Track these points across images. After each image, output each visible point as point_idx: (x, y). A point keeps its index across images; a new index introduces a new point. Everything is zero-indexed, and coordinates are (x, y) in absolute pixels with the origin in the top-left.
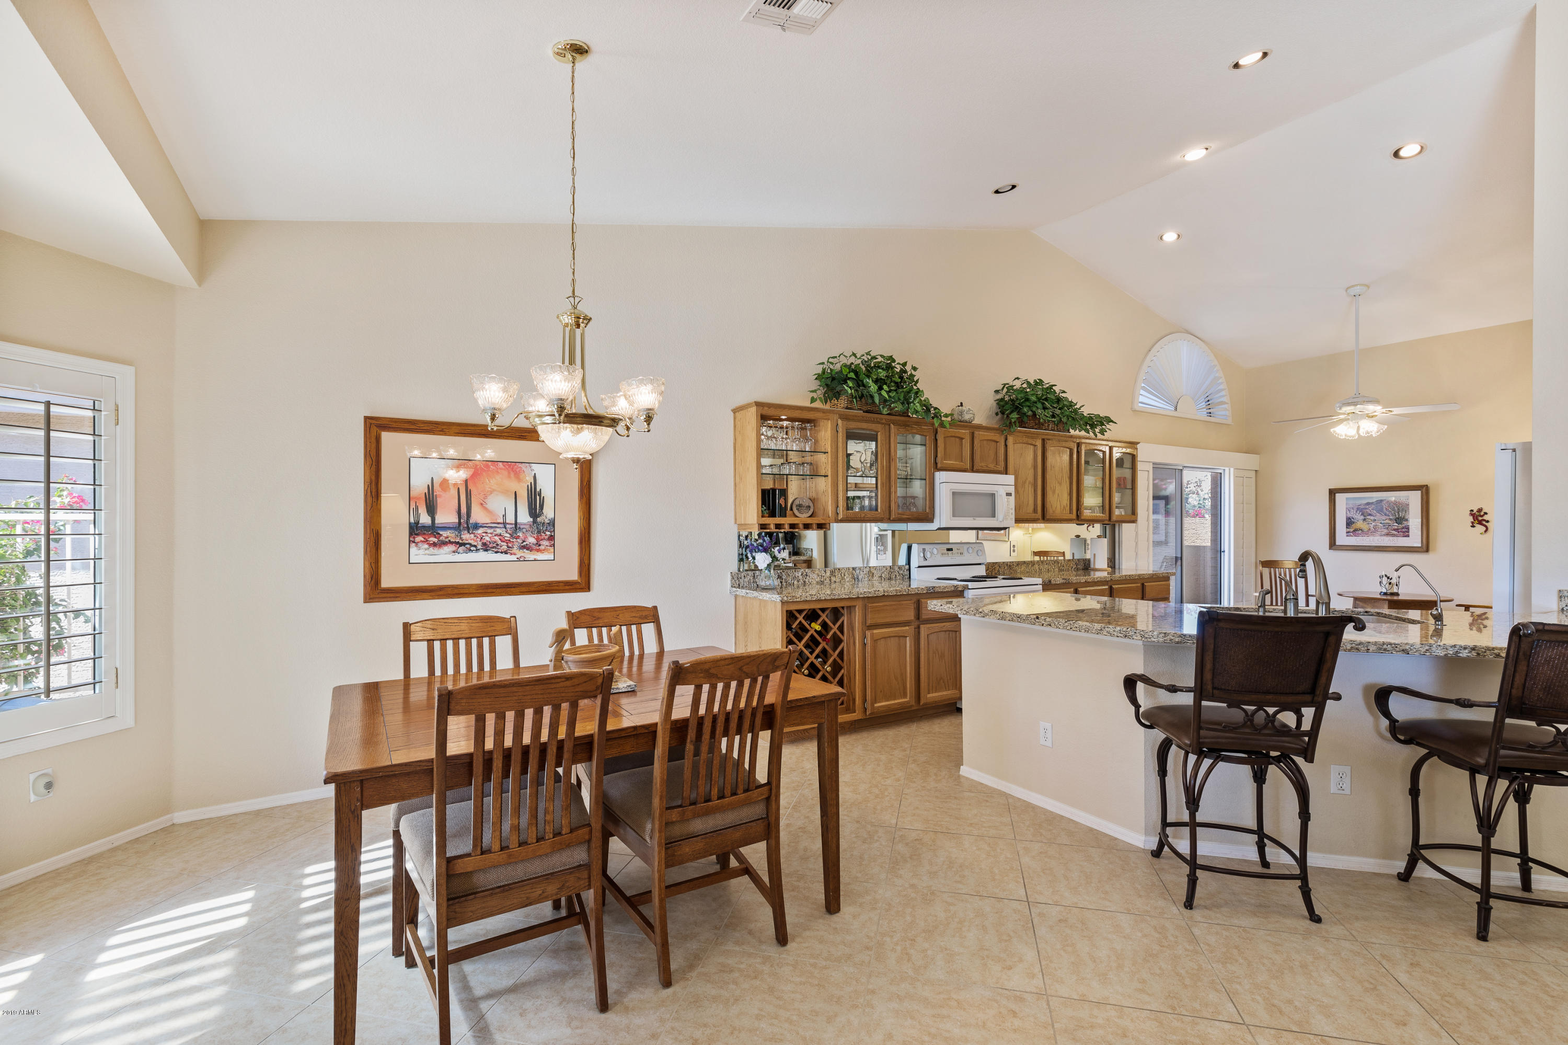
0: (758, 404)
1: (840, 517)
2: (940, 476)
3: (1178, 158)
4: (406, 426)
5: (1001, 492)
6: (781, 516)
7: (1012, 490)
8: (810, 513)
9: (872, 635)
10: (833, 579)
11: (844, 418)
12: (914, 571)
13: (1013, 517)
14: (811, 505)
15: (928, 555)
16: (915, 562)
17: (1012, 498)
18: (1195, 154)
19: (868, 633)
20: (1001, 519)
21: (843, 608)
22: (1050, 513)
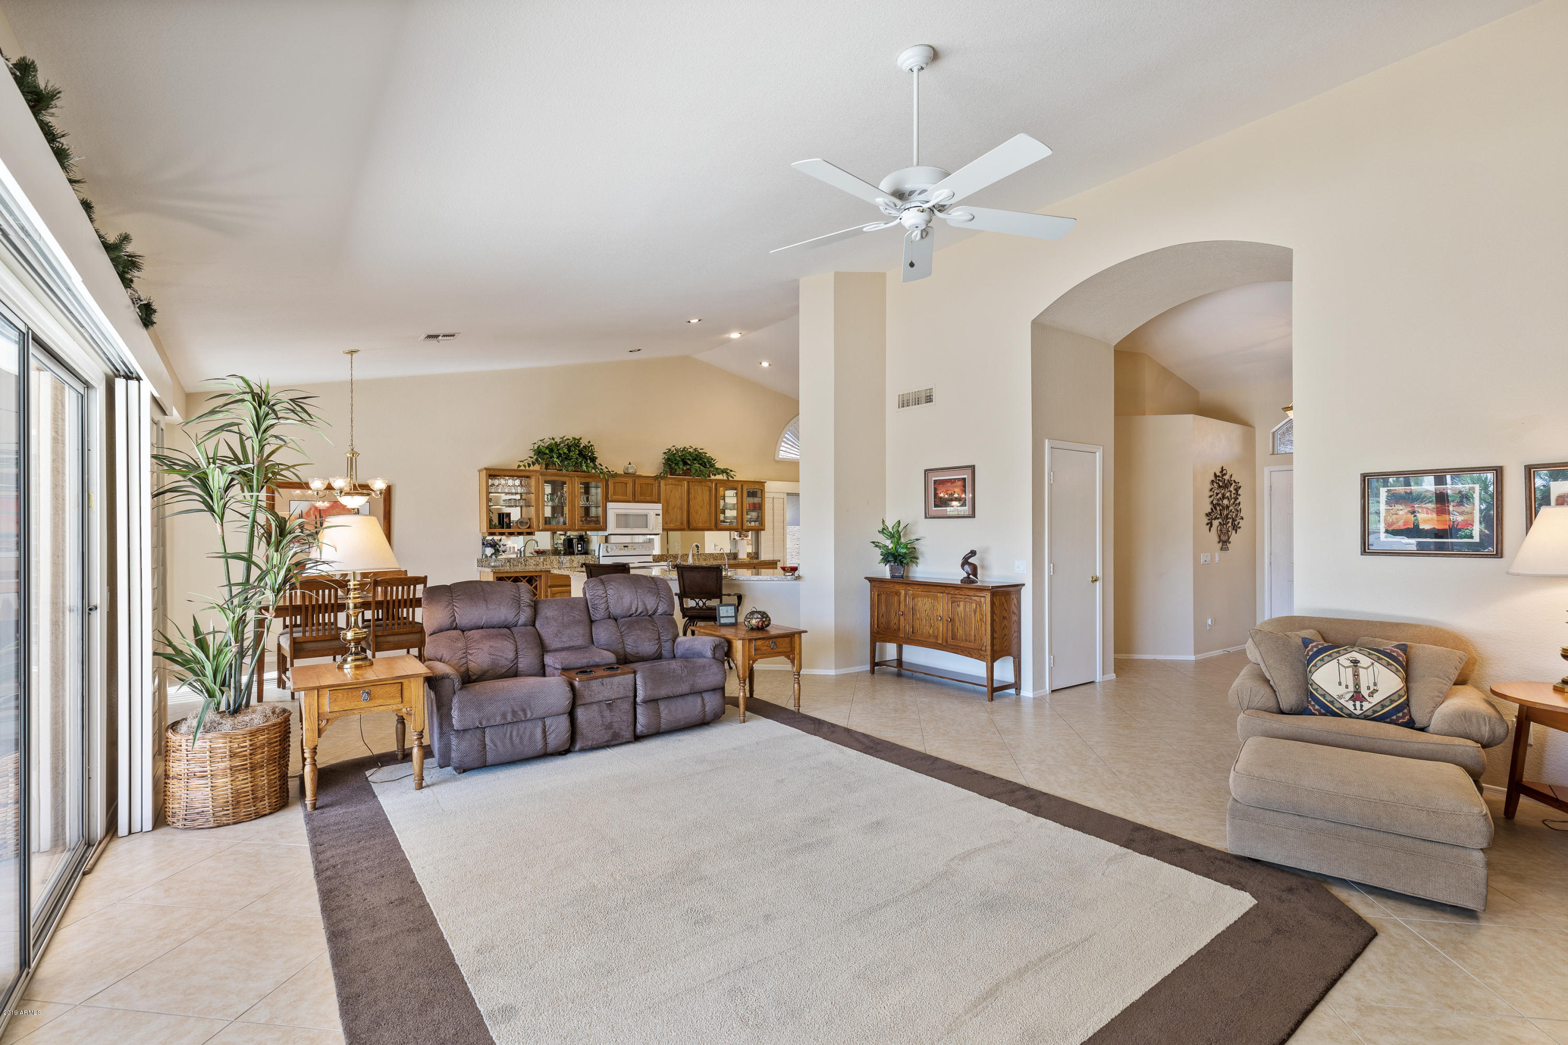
0: (486, 469)
1: (541, 528)
2: (610, 505)
3: (727, 336)
4: (288, 485)
5: (652, 514)
6: (507, 528)
7: (660, 512)
8: (528, 526)
9: (551, 591)
10: (545, 563)
11: (542, 474)
12: (601, 558)
13: (661, 528)
14: (528, 521)
15: (609, 550)
16: (601, 555)
17: (660, 517)
18: (735, 335)
19: (549, 590)
20: (651, 529)
21: (536, 576)
22: (693, 524)
